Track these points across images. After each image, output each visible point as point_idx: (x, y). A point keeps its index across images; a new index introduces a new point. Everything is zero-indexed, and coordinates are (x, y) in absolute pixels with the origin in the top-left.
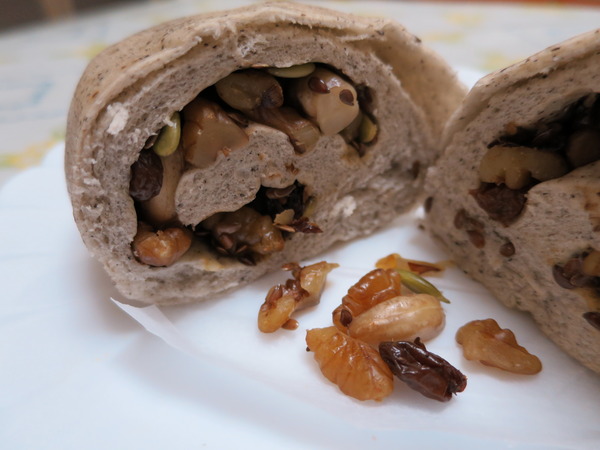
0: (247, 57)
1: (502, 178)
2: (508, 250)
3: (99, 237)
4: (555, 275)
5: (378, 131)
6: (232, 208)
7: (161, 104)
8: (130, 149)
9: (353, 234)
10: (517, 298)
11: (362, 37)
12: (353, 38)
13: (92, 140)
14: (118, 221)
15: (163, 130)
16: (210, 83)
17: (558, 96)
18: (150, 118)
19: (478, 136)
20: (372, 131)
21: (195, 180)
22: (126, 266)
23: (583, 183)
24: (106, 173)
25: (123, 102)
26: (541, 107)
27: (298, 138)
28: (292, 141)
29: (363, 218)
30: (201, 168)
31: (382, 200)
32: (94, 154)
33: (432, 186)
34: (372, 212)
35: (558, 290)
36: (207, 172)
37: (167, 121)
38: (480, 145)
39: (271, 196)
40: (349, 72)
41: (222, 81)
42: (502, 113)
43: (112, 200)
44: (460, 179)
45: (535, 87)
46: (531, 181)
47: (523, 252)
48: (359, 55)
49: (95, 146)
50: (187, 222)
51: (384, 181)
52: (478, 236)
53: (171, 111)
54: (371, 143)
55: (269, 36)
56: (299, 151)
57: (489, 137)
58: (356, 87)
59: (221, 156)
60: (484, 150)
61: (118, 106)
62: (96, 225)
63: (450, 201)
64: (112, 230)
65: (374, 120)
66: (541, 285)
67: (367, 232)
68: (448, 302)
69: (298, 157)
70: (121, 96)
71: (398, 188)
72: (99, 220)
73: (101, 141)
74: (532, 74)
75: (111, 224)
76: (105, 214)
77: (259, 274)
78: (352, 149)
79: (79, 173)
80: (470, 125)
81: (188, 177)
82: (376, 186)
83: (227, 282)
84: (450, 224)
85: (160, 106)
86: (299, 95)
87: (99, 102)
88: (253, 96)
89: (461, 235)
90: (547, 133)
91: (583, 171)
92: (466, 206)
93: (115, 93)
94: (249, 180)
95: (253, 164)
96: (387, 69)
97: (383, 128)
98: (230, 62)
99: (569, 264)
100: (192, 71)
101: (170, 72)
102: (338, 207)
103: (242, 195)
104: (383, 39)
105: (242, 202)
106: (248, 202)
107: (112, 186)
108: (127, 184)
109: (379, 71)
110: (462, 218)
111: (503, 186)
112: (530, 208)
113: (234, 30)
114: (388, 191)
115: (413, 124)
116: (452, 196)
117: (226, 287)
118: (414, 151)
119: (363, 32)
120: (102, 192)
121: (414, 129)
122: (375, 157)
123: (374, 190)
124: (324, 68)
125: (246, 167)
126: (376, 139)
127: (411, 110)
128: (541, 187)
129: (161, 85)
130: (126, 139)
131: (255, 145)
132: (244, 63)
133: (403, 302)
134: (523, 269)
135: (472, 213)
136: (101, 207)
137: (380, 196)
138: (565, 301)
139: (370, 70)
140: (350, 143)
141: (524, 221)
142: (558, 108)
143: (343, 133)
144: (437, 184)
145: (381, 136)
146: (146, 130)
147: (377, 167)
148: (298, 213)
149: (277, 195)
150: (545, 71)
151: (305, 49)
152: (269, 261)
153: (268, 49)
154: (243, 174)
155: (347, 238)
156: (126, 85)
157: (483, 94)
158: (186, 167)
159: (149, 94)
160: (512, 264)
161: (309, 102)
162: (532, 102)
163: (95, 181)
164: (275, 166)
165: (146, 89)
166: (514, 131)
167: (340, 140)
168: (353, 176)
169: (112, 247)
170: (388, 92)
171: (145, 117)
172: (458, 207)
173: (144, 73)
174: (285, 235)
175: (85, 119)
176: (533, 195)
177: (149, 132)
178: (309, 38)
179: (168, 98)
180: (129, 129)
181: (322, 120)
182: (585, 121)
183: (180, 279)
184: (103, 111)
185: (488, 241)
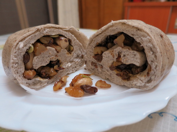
0: (46, 33)
1: (98, 53)
2: (102, 67)
3: (16, 72)
4: (110, 69)
5: (73, 48)
6: (45, 65)
7: (29, 42)
8: (23, 52)
9: (71, 72)
10: (105, 76)
11: (67, 29)
12: (66, 30)
13: (15, 50)
14: (20, 68)
15: (30, 47)
16: (39, 38)
17: (103, 36)
18: (27, 45)
19: (92, 46)
20: (72, 48)
21: (37, 58)
22: (22, 79)
23: (110, 51)
24: (18, 57)
25: (22, 42)
26: (101, 39)
27: (57, 49)
28: (56, 50)
29: (73, 68)
30: (38, 55)
31: (76, 64)
32: (16, 53)
33: (86, 58)
34: (75, 67)
35: (111, 72)
36: (39, 57)
37: (31, 45)
38: (93, 48)
39: (52, 63)
40: (66, 36)
41: (41, 38)
42: (95, 41)
43: (19, 63)
44: (91, 55)
45: (99, 36)
46: (102, 52)
47: (104, 66)
48: (67, 33)
49: (16, 51)
50: (35, 68)
51: (76, 59)
52: (96, 66)
53: (31, 44)
54: (72, 51)
55: (50, 29)
56: (58, 52)
57: (94, 46)
58: (68, 39)
59: (42, 53)
60: (94, 48)
61: (21, 42)
62: (16, 69)
63: (90, 60)
64: (19, 70)
65: (72, 46)
66: (109, 72)
67: (74, 71)
68: (93, 80)
69: (57, 54)
70: (21, 41)
71: (79, 61)
72: (16, 68)
73: (17, 50)
74: (99, 34)
75: (19, 69)
76: (17, 66)
77: (51, 82)
78: (68, 52)
79: (12, 57)
80: (91, 45)
81: (35, 58)
82: (74, 60)
83: (44, 84)
84: (91, 65)
85: (29, 43)
86: (56, 41)
87: (17, 42)
88: (47, 41)
89: (93, 67)
90: (104, 44)
91: (110, 49)
92: (93, 61)
93: (20, 40)
94: (48, 59)
95: (49, 55)
96: (73, 36)
97: (74, 47)
98: (43, 34)
99: (111, 66)
100: (35, 36)
101: (31, 36)
102: (67, 65)
103: (46, 62)
104: (72, 30)
105: (47, 64)
106: (48, 63)
107: (19, 60)
108: (23, 59)
109: (72, 36)
110: (93, 63)
111: (98, 54)
112: (103, 57)
113: (43, 28)
114: (77, 61)
115: (80, 47)
116: (90, 59)
117: (44, 85)
118: (81, 53)
119: (68, 28)
120: (17, 61)
121: (81, 48)
122: (73, 54)
123: (74, 61)
124: (61, 35)
125: (47, 56)
126: (73, 50)
127: (79, 44)
128: (104, 53)
129: (29, 38)
130: (22, 50)
131: (49, 51)
132: (45, 34)
133: (84, 79)
134: (105, 70)
135: (94, 62)
136: (17, 65)
137: (76, 63)
138: (113, 74)
139: (70, 36)
140: (68, 51)
141: (103, 60)
142: (104, 39)
143: (66, 48)
144: (87, 58)
145: (74, 49)
146: (27, 47)
147: (74, 56)
148: (59, 66)
149: (54, 63)
150: (100, 33)
151: (57, 32)
152: (53, 78)
153: (50, 32)
154: (46, 57)
155: (70, 73)
156: (22, 38)
157: (92, 38)
158: (34, 55)
159: (27, 40)
160: (103, 70)
161: (58, 42)
162: (100, 38)
163: (16, 59)
164: (53, 55)
165: (26, 39)
166: (98, 44)
167: (66, 50)
168: (69, 58)
169: (19, 74)
170: (74, 40)
171: (26, 45)
172: (91, 61)
173: (26, 36)
174: (57, 71)
175: (14, 45)
176: (103, 55)
177: (27, 48)
178: (58, 30)
179: (31, 41)
180: (23, 47)
181: (62, 46)
182: (109, 41)
183: (33, 84)
184: (18, 44)
185: (98, 67)
